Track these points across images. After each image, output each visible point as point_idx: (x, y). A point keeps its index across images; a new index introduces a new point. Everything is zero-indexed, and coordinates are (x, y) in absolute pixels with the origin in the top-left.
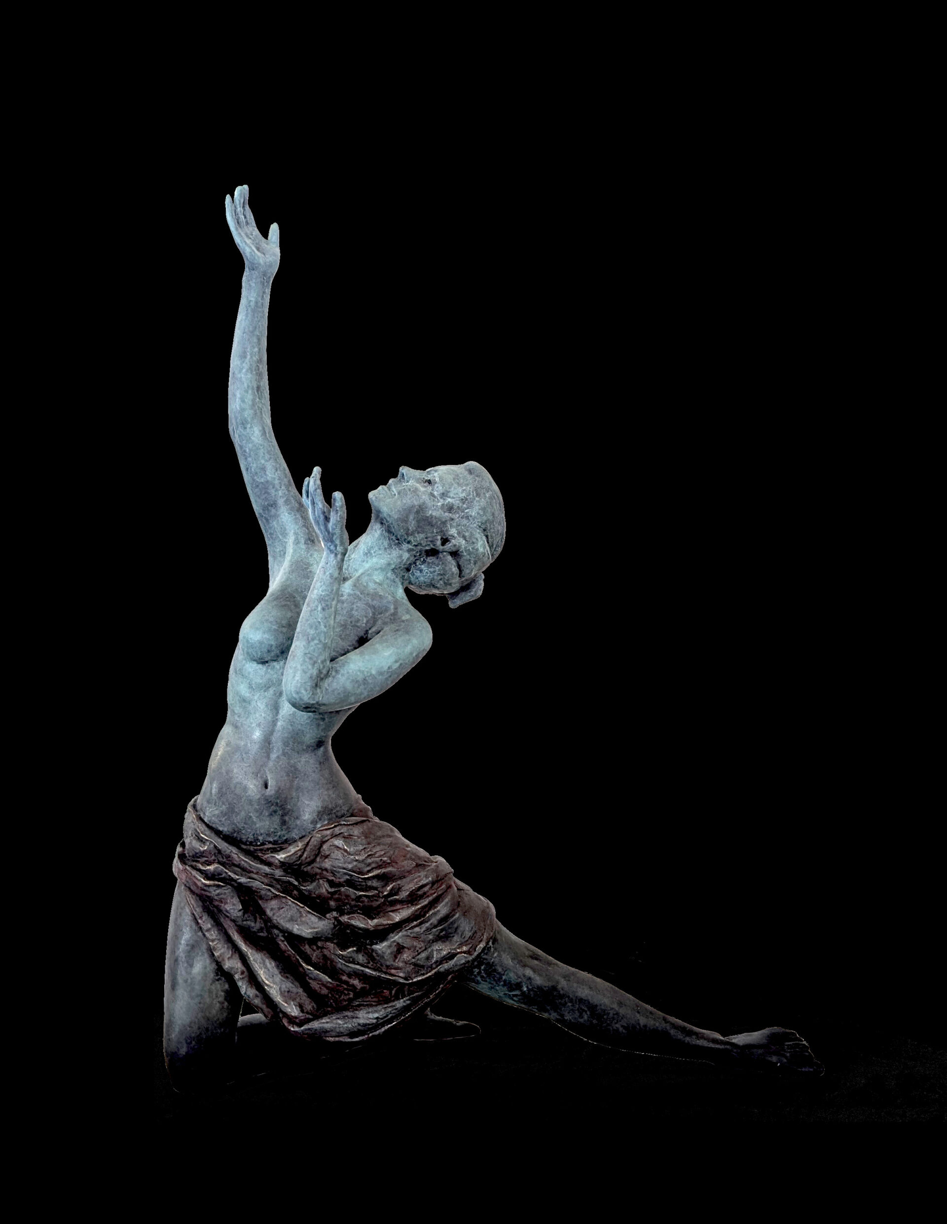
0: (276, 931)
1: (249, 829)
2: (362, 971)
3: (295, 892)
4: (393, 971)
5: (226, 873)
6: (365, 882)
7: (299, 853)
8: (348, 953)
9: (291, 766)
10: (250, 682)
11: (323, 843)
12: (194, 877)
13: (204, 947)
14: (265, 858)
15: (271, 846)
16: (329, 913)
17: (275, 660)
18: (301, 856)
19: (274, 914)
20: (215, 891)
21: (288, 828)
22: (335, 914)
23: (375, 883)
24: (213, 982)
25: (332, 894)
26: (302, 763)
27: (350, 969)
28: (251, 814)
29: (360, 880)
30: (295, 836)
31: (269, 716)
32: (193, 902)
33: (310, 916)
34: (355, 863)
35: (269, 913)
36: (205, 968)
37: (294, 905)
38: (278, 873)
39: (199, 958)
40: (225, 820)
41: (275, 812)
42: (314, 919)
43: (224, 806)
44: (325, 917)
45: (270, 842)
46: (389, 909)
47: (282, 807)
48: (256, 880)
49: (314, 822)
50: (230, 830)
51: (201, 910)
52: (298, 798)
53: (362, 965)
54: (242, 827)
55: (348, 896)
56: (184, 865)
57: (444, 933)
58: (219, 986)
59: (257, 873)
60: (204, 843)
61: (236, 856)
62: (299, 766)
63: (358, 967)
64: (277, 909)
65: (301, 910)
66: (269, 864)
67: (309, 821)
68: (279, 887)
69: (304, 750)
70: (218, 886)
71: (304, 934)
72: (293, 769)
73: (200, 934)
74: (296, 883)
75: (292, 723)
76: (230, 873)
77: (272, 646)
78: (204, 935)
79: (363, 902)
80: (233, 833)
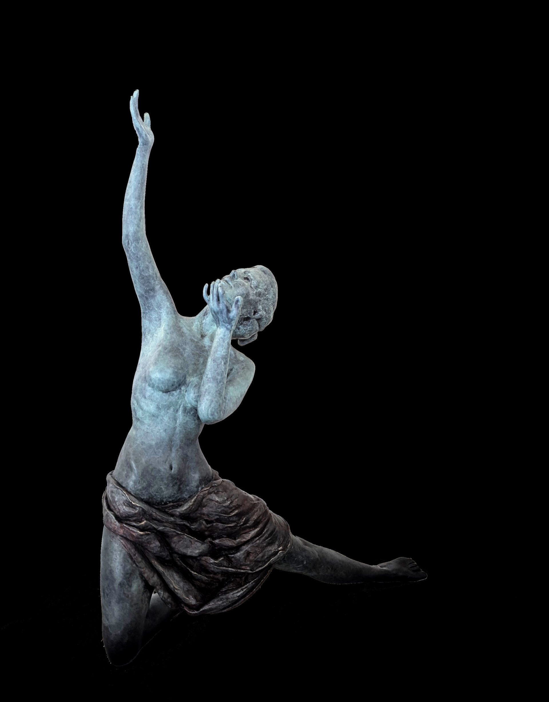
0: (175, 555)
1: (158, 495)
2: (227, 570)
3: (187, 530)
4: (243, 567)
5: (151, 525)
6: (229, 519)
8: (220, 561)
10: (157, 404)
11: (203, 498)
12: (132, 531)
13: (137, 573)
14: (170, 512)
15: (172, 504)
16: (206, 539)
17: (174, 390)
18: (192, 508)
19: (175, 546)
20: (145, 538)
21: (182, 492)
22: (209, 539)
23: (235, 519)
24: (143, 593)
25: (208, 528)
27: (219, 570)
28: (162, 487)
29: (226, 518)
30: (185, 496)
31: (171, 424)
32: (129, 546)
33: (196, 543)
34: (223, 508)
35: (173, 545)
36: (139, 586)
37: (188, 538)
38: (179, 520)
39: (135, 581)
40: (145, 492)
41: (176, 483)
42: (199, 544)
43: (144, 483)
44: (204, 542)
45: (170, 502)
46: (242, 532)
48: (167, 527)
49: (198, 487)
50: (148, 497)
51: (134, 550)
52: (188, 473)
53: (226, 567)
54: (154, 495)
55: (217, 528)
56: (121, 524)
57: (271, 541)
59: (166, 522)
60: (135, 508)
61: (154, 514)
62: (189, 454)
63: (224, 568)
64: (177, 542)
65: (192, 540)
66: (172, 515)
67: (195, 487)
68: (178, 528)
69: (190, 443)
70: (148, 534)
71: (194, 555)
72: (185, 456)
73: (134, 565)
74: (189, 525)
75: (185, 428)
76: (153, 525)
77: (174, 382)
78: (137, 566)
79: (228, 530)
80: (149, 499)
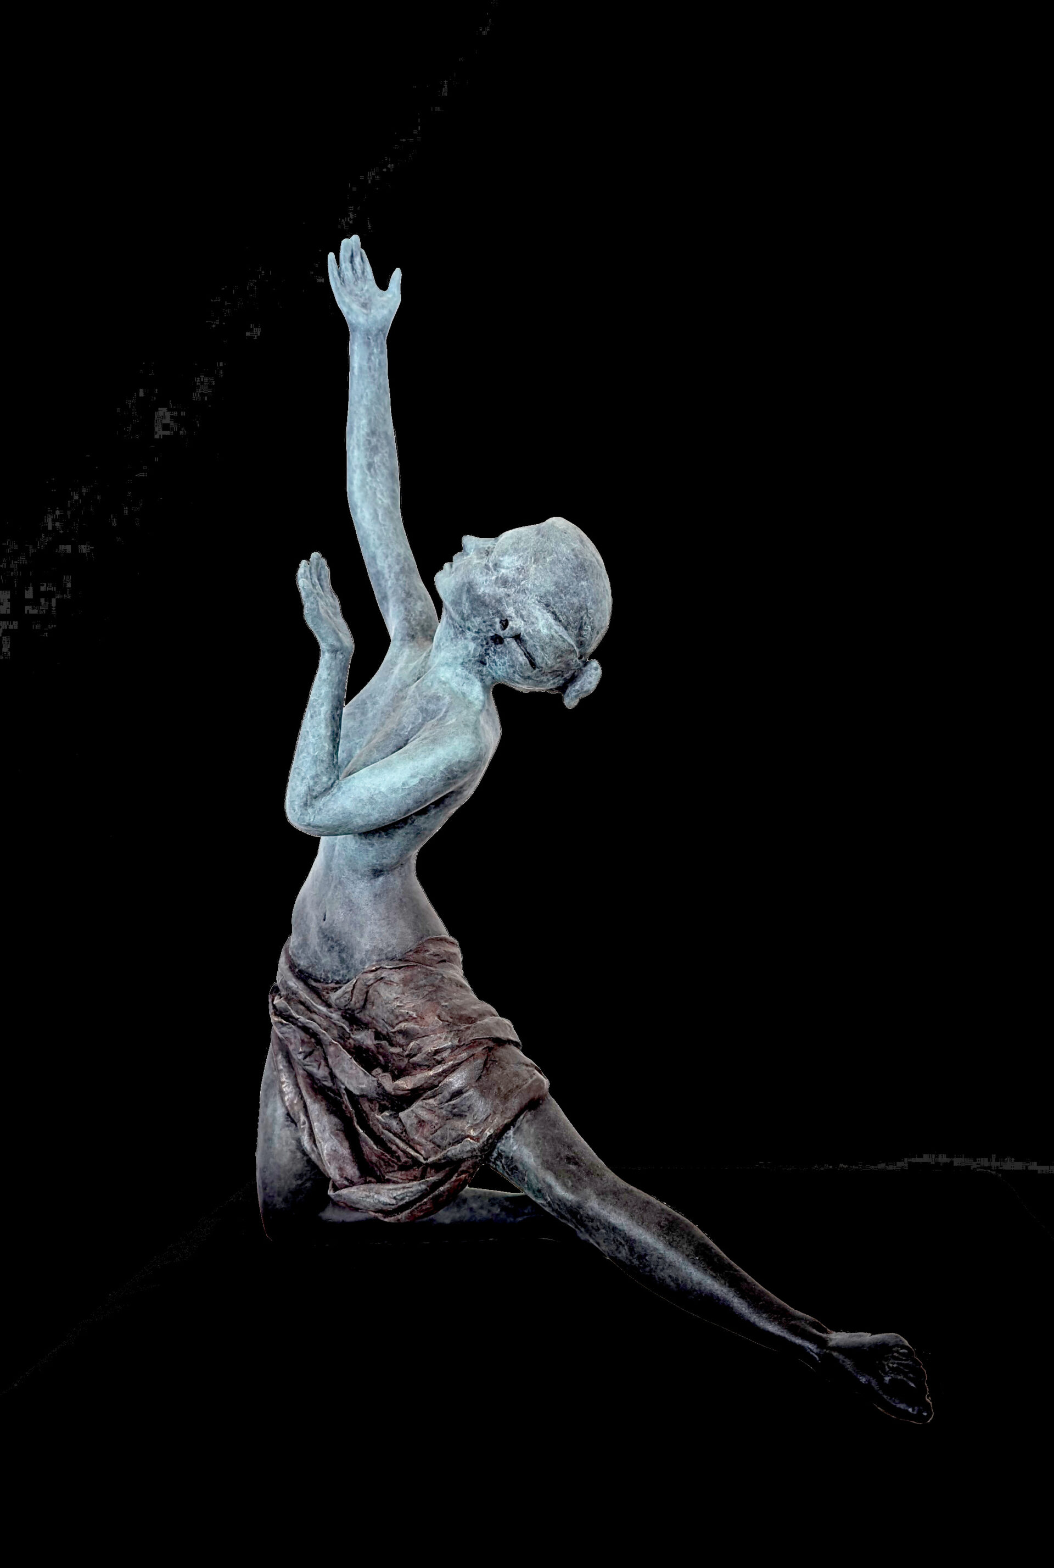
1: (317, 963)
2: (395, 1141)
3: (347, 1042)
4: (417, 1147)
5: (288, 1010)
6: (395, 1037)
8: (385, 1118)
11: (369, 986)
13: (277, 1088)
14: (326, 998)
15: (331, 984)
16: (373, 1070)
18: (351, 998)
20: (280, 1028)
22: (379, 1070)
23: (401, 1039)
24: (283, 1127)
25: (376, 1047)
27: (386, 1137)
28: (317, 949)
29: (392, 1034)
33: (357, 1070)
34: (388, 1014)
37: (345, 1055)
38: (335, 1016)
40: (302, 952)
42: (362, 1074)
43: (299, 937)
45: (331, 980)
46: (413, 1073)
47: (338, 942)
49: (363, 962)
50: (306, 964)
51: (278, 1048)
54: (314, 962)
55: (387, 1052)
59: (319, 1014)
61: (302, 992)
62: (355, 896)
63: (391, 1136)
64: (334, 1057)
65: (351, 1061)
66: (329, 1006)
68: (335, 1032)
69: (359, 878)
71: (352, 1089)
74: (349, 1031)
76: (292, 1011)
78: (278, 1076)
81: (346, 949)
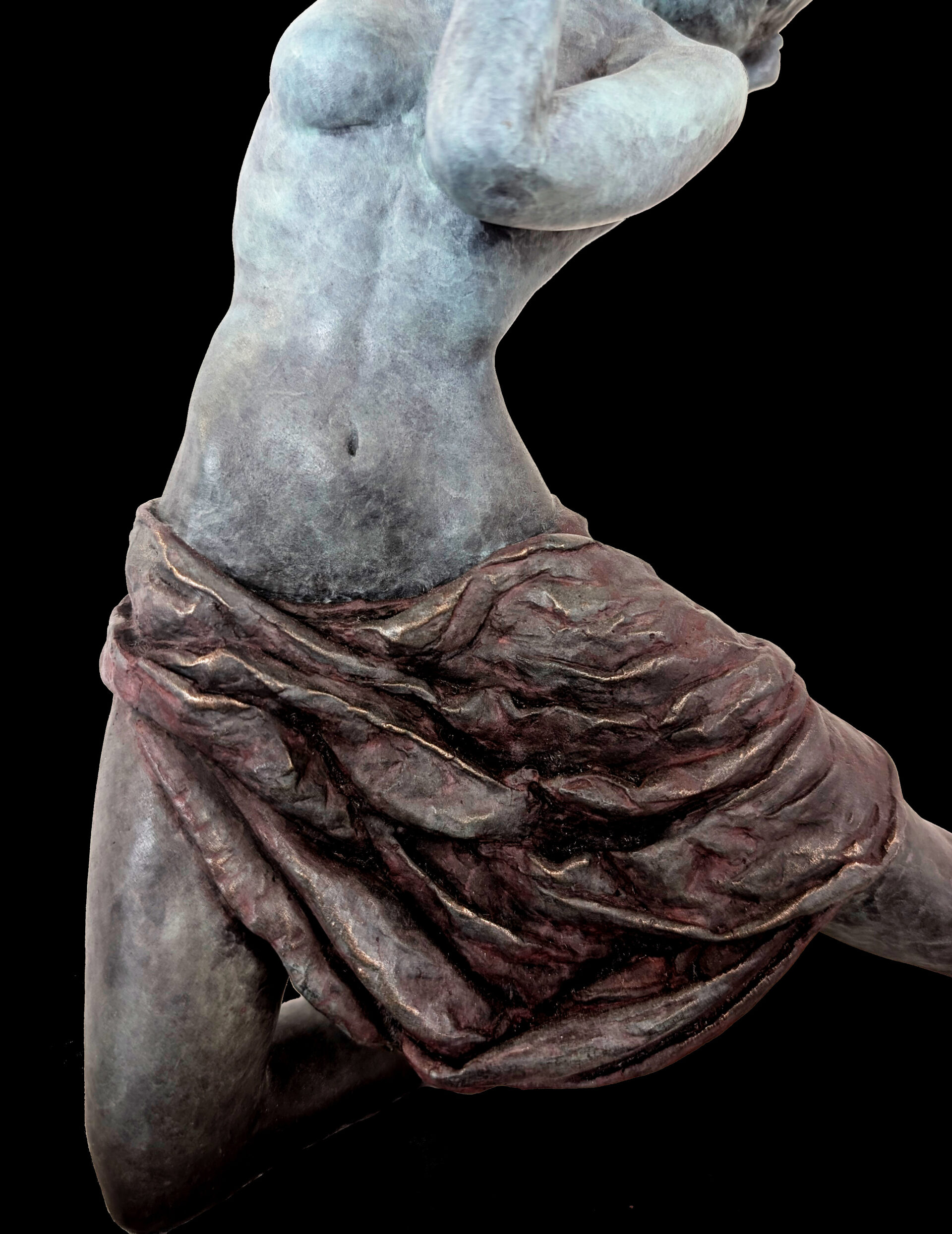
0: (376, 824)
1: (303, 561)
2: (602, 915)
3: (426, 723)
4: (679, 912)
5: (250, 674)
6: (611, 693)
7: (440, 622)
8: (569, 871)
9: (415, 400)
10: (300, 184)
11: (499, 594)
12: (162, 686)
13: (192, 870)
14: (349, 636)
15: (360, 605)
16: (512, 772)
17: (368, 123)
18: (444, 629)
19: (372, 781)
20: (218, 722)
21: (406, 560)
22: (528, 775)
23: (639, 696)
24: (218, 960)
25: (522, 724)
26: (441, 392)
27: (569, 912)
28: (312, 524)
29: (598, 688)
30: (422, 581)
31: (354, 264)
32: (157, 753)
33: (465, 781)
34: (583, 646)
35: (361, 777)
36: (195, 925)
37: (426, 755)
38: (384, 673)
40: (241, 538)
41: (375, 516)
42: (477, 790)
43: (236, 503)
44: (504, 783)
45: (357, 597)
46: (673, 761)
47: (394, 506)
48: (328, 691)
49: (473, 544)
50: (254, 565)
51: (182, 774)
52: (432, 483)
53: (600, 900)
54: (285, 559)
55: (559, 730)
56: (132, 658)
57: (807, 814)
58: (232, 969)
59: (329, 675)
60: (186, 598)
61: (274, 630)
62: (435, 399)
63: (593, 906)
64: (381, 766)
65: (445, 767)
66: (359, 650)
67: (462, 542)
68: (386, 708)
69: (443, 359)
70: (230, 710)
71: (451, 829)
72: (418, 407)
73: (179, 836)
74: (432, 699)
75: (417, 285)
76: (260, 676)
77: (364, 78)
78: (191, 840)
79: (606, 742)
80: (260, 574)
81: (411, 522)
